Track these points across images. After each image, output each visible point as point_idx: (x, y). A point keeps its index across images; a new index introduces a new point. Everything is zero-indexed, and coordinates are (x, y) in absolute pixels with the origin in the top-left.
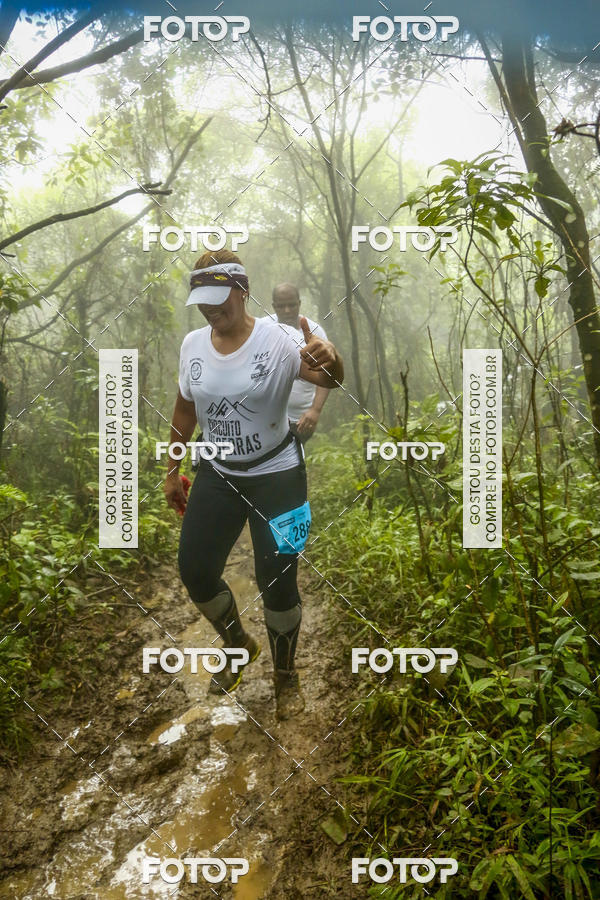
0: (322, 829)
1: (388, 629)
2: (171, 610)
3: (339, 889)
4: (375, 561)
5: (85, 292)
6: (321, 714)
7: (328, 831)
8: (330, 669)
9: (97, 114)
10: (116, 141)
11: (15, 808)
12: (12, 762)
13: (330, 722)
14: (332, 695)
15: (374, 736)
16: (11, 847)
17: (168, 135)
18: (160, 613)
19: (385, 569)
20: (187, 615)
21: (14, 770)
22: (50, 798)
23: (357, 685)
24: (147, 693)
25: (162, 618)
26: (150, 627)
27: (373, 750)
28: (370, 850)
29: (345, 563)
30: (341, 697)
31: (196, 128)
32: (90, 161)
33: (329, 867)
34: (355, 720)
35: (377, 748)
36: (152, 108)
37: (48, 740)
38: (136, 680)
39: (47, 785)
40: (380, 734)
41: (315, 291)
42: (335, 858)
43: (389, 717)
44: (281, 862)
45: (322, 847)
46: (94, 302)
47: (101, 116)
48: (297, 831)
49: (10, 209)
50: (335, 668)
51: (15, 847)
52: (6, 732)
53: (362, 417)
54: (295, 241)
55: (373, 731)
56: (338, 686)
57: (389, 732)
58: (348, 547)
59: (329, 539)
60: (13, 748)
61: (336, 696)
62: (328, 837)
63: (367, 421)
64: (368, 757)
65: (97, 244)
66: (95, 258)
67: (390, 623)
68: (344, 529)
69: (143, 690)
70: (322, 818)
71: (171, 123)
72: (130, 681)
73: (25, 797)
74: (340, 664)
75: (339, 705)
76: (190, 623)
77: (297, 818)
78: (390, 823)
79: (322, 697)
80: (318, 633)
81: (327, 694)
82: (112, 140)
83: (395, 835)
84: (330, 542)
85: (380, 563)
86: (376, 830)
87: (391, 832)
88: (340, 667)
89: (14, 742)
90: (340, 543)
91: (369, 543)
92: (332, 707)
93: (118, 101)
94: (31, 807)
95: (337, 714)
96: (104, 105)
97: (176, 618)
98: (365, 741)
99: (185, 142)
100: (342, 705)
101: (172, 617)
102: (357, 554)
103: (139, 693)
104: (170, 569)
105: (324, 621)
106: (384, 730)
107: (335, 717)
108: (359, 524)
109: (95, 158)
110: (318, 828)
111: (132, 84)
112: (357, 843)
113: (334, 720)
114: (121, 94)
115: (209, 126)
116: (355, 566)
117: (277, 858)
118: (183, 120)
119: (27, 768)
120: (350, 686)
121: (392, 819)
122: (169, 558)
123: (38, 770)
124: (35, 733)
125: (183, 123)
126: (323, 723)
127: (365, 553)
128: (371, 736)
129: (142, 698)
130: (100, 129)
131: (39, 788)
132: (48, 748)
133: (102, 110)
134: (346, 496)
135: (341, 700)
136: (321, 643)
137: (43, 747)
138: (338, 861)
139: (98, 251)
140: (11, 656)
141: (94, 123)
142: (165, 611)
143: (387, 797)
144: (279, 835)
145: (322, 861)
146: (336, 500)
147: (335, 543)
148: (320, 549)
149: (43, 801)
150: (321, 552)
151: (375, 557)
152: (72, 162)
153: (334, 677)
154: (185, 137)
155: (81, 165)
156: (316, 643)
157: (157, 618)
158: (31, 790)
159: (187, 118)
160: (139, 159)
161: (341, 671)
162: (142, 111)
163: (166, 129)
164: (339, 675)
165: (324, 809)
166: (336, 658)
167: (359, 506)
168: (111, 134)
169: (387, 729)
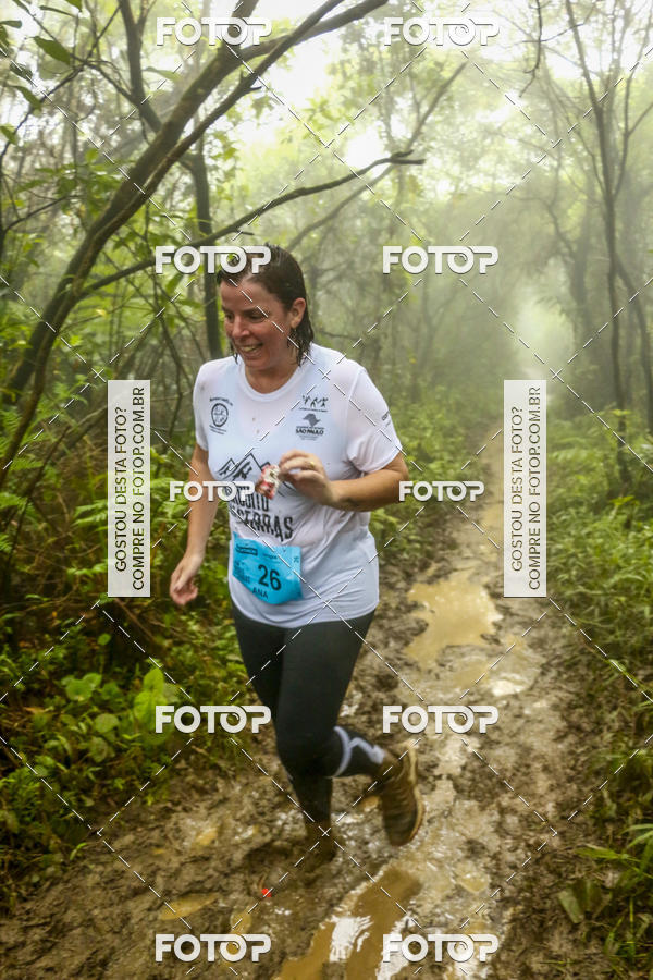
0: (557, 898)
1: (640, 669)
2: (396, 618)
3: (575, 974)
4: (626, 585)
5: (317, 260)
6: (557, 760)
7: (566, 905)
8: (571, 707)
9: (337, 62)
10: (357, 92)
11: (233, 823)
12: (231, 773)
13: (568, 771)
14: (571, 739)
15: (619, 797)
16: (229, 865)
17: (415, 83)
18: (385, 621)
19: (638, 595)
20: (414, 625)
21: (233, 782)
22: (267, 817)
23: (601, 731)
24: (369, 713)
25: (387, 627)
26: (374, 636)
27: (617, 813)
28: (612, 935)
29: (591, 582)
30: (581, 742)
31: (446, 74)
32: (329, 117)
33: (565, 945)
34: (597, 774)
35: (623, 813)
36: (397, 54)
37: (266, 753)
38: (358, 696)
39: (264, 802)
40: (627, 795)
41: (568, 259)
42: (571, 937)
43: (638, 778)
44: (509, 926)
45: (556, 922)
46: (326, 270)
47: (342, 63)
48: (528, 894)
49: (241, 169)
50: (576, 707)
51: (234, 865)
52: (225, 741)
53: (618, 412)
54: (549, 202)
55: (618, 792)
56: (579, 729)
57: (637, 796)
58: (595, 565)
59: (572, 550)
60: (231, 758)
61: (576, 739)
62: (564, 911)
63: (623, 417)
64: (611, 820)
65: (332, 209)
66: (330, 223)
67: (641, 662)
68: (590, 541)
69: (366, 709)
70: (558, 887)
71: (417, 68)
72: (351, 696)
73: (243, 812)
74: (581, 702)
75: (580, 750)
76: (416, 635)
77: (526, 878)
78: (638, 910)
79: (560, 738)
80: (556, 661)
81: (565, 736)
82: (353, 89)
83: (645, 926)
84: (574, 555)
85: (633, 587)
86: (619, 911)
87: (638, 921)
88: (581, 706)
89: (232, 752)
90: (586, 557)
91: (621, 562)
92: (571, 753)
93: (361, 46)
94: (248, 824)
95: (577, 761)
96: (345, 51)
97: (402, 628)
98: (608, 802)
99: (435, 90)
100: (583, 752)
101: (397, 627)
102: (606, 574)
103: (359, 712)
104: (396, 570)
105: (563, 647)
106: (631, 792)
107: (575, 766)
108: (608, 536)
109: (335, 113)
110: (552, 896)
111: (377, 25)
112: (598, 924)
113: (573, 768)
114: (364, 37)
115: (464, 71)
116: (601, 588)
117: (505, 921)
118: (432, 65)
119: (244, 781)
120: (593, 731)
121: (639, 903)
122: (395, 557)
123: (255, 785)
124: (254, 745)
125: (432, 69)
126: (561, 770)
127: (614, 572)
128: (615, 796)
129: (364, 718)
130: (339, 78)
131: (256, 804)
132: (265, 761)
133: (345, 57)
134: (593, 501)
135: (583, 746)
136: (560, 674)
137: (261, 760)
138: (575, 941)
139: (334, 215)
140: (230, 657)
141: (333, 71)
142: (389, 619)
143: (636, 880)
144: (507, 894)
145: (557, 937)
146: (581, 504)
147: (580, 556)
148: (563, 560)
149: (261, 819)
150: (564, 564)
151: (627, 580)
152: (311, 118)
153: (574, 718)
154: (434, 86)
155: (320, 122)
156: (553, 673)
157: (381, 627)
158: (248, 807)
159: (438, 64)
160: (380, 110)
161: (582, 710)
162: (386, 55)
163: (413, 76)
164: (581, 716)
165: (560, 875)
166: (577, 694)
167: (608, 514)
168: (351, 84)
169: (635, 791)
